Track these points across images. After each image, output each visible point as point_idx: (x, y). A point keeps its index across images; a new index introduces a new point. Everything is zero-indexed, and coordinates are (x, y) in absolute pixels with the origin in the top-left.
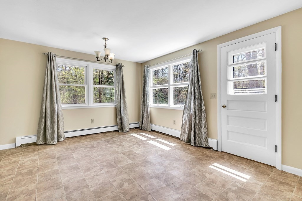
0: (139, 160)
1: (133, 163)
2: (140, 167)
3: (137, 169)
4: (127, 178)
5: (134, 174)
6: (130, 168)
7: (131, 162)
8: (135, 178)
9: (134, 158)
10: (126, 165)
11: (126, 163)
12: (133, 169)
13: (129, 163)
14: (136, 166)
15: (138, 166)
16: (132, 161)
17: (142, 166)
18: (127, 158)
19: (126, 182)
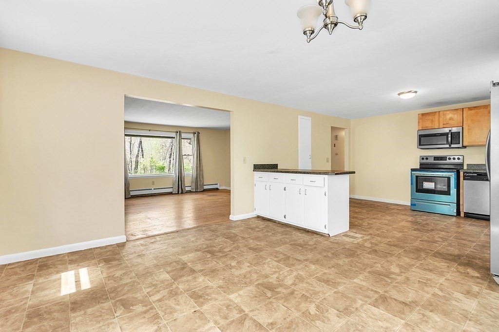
0: (217, 303)
1: (228, 294)
2: (215, 286)
3: (221, 281)
4: (233, 270)
5: (225, 275)
6: (233, 283)
7: (232, 296)
8: (224, 270)
9: (228, 307)
10: (240, 289)
11: (241, 292)
12: (226, 282)
13: (235, 295)
14: (222, 288)
15: (219, 287)
16: (230, 300)
17: (212, 288)
18: (243, 307)
19: (235, 266)
